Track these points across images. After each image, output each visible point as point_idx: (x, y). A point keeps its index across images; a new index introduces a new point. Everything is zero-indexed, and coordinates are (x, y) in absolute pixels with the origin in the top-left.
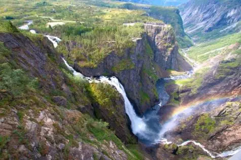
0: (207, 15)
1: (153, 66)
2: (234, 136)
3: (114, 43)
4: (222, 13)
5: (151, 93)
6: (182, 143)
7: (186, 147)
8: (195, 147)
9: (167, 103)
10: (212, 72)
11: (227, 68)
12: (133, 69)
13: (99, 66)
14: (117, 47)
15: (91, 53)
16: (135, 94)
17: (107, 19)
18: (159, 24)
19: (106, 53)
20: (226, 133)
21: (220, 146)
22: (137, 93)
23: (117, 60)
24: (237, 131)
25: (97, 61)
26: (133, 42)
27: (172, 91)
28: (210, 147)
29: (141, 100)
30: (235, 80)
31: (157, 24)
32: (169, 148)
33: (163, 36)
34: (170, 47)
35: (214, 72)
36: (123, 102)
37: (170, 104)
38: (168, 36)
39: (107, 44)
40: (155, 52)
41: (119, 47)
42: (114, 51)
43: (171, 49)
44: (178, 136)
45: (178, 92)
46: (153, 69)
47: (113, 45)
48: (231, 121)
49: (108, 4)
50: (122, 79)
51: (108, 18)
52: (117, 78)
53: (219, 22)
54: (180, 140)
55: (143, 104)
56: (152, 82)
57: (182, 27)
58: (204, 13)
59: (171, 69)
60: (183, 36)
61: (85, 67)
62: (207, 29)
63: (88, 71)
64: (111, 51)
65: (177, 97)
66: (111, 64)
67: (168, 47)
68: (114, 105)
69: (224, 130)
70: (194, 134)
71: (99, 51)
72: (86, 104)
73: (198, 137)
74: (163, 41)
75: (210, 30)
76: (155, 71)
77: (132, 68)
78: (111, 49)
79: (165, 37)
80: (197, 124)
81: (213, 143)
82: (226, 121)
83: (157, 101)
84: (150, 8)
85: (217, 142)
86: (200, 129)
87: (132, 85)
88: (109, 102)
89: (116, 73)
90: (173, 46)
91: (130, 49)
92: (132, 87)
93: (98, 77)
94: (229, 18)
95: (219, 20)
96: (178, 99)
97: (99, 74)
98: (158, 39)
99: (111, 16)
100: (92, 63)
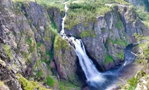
1: (124, 35)
3: (84, 17)
23: (83, 29)
26: (96, 18)
29: (106, 61)
31: (125, 5)
34: (134, 21)
40: (125, 26)
43: (134, 23)
46: (124, 38)
66: (80, 31)
67: (133, 21)
74: (129, 17)
77: (94, 37)
83: (122, 62)
90: (136, 21)
91: (94, 23)
97: (71, 34)
98: (126, 16)
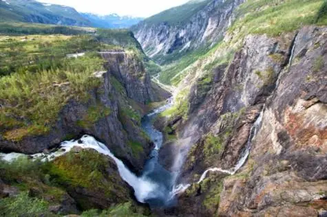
0: (162, 37)
1: (129, 104)
2: (238, 143)
3: (69, 85)
4: (174, 34)
5: (142, 138)
6: (200, 177)
7: (207, 179)
8: (215, 173)
9: (163, 142)
10: (194, 92)
11: (205, 84)
12: (110, 115)
13: (54, 128)
14: (77, 90)
15: (31, 110)
16: (123, 149)
17: (32, 52)
18: (119, 51)
19: (60, 102)
20: (231, 145)
21: (233, 159)
22: (125, 146)
23: (82, 110)
24: (239, 138)
25: (47, 121)
26: (97, 78)
27: (163, 127)
28: (225, 166)
29: (133, 152)
30: (215, 94)
31: (116, 51)
32: (192, 191)
33: (129, 64)
34: (141, 76)
35: (196, 92)
36: (115, 167)
37: (167, 142)
38: (134, 64)
39: (57, 89)
40: (125, 86)
41: (79, 90)
42: (73, 97)
43: (143, 78)
44: (192, 173)
45: (170, 125)
46: (131, 107)
47: (68, 88)
48: (230, 132)
49: (21, 27)
50: (98, 134)
51: (34, 50)
52: (91, 135)
53: (175, 42)
54: (196, 175)
55: (138, 157)
56: (137, 124)
57: (142, 51)
58: (159, 35)
59: (150, 101)
60: (147, 61)
61: (24, 138)
62: (167, 51)
63: (34, 144)
64: (68, 98)
65: (171, 131)
66: (74, 118)
67: (138, 76)
68: (106, 177)
69: (229, 142)
70: (207, 161)
71: (45, 103)
72: (62, 200)
73: (212, 162)
74: (131, 70)
75: (170, 51)
76: (133, 110)
77: (107, 114)
78: (68, 95)
79: (131, 66)
80: (206, 149)
81: (226, 160)
82: (227, 133)
83: (151, 145)
84: (95, 32)
85: (229, 157)
86: (210, 153)
87: (116, 138)
88: (98, 176)
89: (87, 129)
90: (144, 74)
91: (96, 88)
92: (117, 140)
93: (57, 147)
94: (182, 38)
95: (174, 40)
96: (173, 133)
97: (57, 140)
98: (122, 68)
99: (37, 46)
100: (38, 127)
